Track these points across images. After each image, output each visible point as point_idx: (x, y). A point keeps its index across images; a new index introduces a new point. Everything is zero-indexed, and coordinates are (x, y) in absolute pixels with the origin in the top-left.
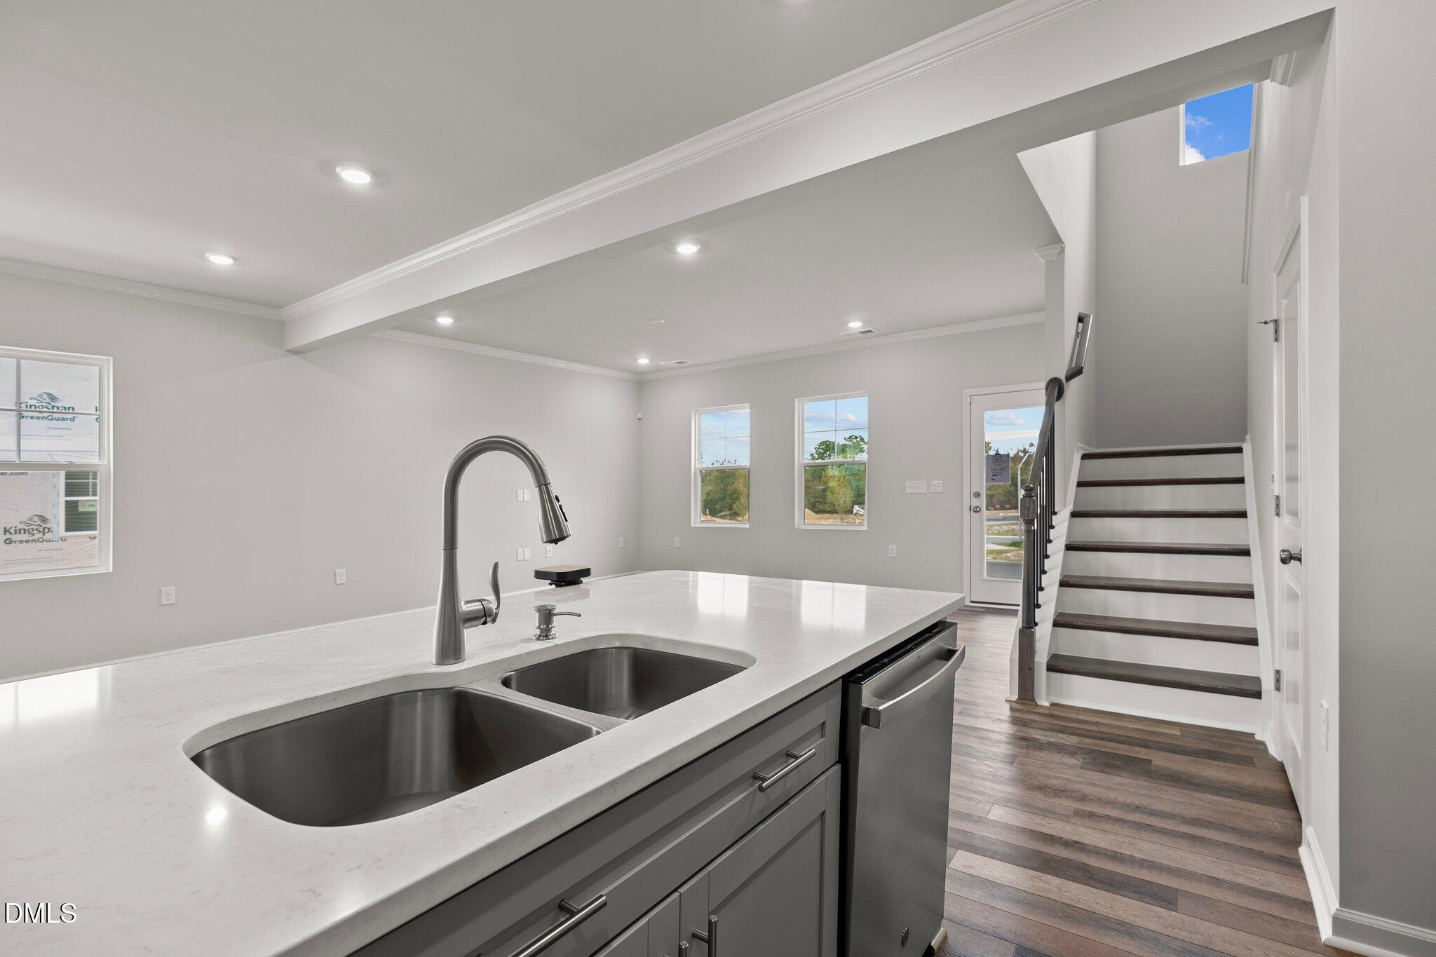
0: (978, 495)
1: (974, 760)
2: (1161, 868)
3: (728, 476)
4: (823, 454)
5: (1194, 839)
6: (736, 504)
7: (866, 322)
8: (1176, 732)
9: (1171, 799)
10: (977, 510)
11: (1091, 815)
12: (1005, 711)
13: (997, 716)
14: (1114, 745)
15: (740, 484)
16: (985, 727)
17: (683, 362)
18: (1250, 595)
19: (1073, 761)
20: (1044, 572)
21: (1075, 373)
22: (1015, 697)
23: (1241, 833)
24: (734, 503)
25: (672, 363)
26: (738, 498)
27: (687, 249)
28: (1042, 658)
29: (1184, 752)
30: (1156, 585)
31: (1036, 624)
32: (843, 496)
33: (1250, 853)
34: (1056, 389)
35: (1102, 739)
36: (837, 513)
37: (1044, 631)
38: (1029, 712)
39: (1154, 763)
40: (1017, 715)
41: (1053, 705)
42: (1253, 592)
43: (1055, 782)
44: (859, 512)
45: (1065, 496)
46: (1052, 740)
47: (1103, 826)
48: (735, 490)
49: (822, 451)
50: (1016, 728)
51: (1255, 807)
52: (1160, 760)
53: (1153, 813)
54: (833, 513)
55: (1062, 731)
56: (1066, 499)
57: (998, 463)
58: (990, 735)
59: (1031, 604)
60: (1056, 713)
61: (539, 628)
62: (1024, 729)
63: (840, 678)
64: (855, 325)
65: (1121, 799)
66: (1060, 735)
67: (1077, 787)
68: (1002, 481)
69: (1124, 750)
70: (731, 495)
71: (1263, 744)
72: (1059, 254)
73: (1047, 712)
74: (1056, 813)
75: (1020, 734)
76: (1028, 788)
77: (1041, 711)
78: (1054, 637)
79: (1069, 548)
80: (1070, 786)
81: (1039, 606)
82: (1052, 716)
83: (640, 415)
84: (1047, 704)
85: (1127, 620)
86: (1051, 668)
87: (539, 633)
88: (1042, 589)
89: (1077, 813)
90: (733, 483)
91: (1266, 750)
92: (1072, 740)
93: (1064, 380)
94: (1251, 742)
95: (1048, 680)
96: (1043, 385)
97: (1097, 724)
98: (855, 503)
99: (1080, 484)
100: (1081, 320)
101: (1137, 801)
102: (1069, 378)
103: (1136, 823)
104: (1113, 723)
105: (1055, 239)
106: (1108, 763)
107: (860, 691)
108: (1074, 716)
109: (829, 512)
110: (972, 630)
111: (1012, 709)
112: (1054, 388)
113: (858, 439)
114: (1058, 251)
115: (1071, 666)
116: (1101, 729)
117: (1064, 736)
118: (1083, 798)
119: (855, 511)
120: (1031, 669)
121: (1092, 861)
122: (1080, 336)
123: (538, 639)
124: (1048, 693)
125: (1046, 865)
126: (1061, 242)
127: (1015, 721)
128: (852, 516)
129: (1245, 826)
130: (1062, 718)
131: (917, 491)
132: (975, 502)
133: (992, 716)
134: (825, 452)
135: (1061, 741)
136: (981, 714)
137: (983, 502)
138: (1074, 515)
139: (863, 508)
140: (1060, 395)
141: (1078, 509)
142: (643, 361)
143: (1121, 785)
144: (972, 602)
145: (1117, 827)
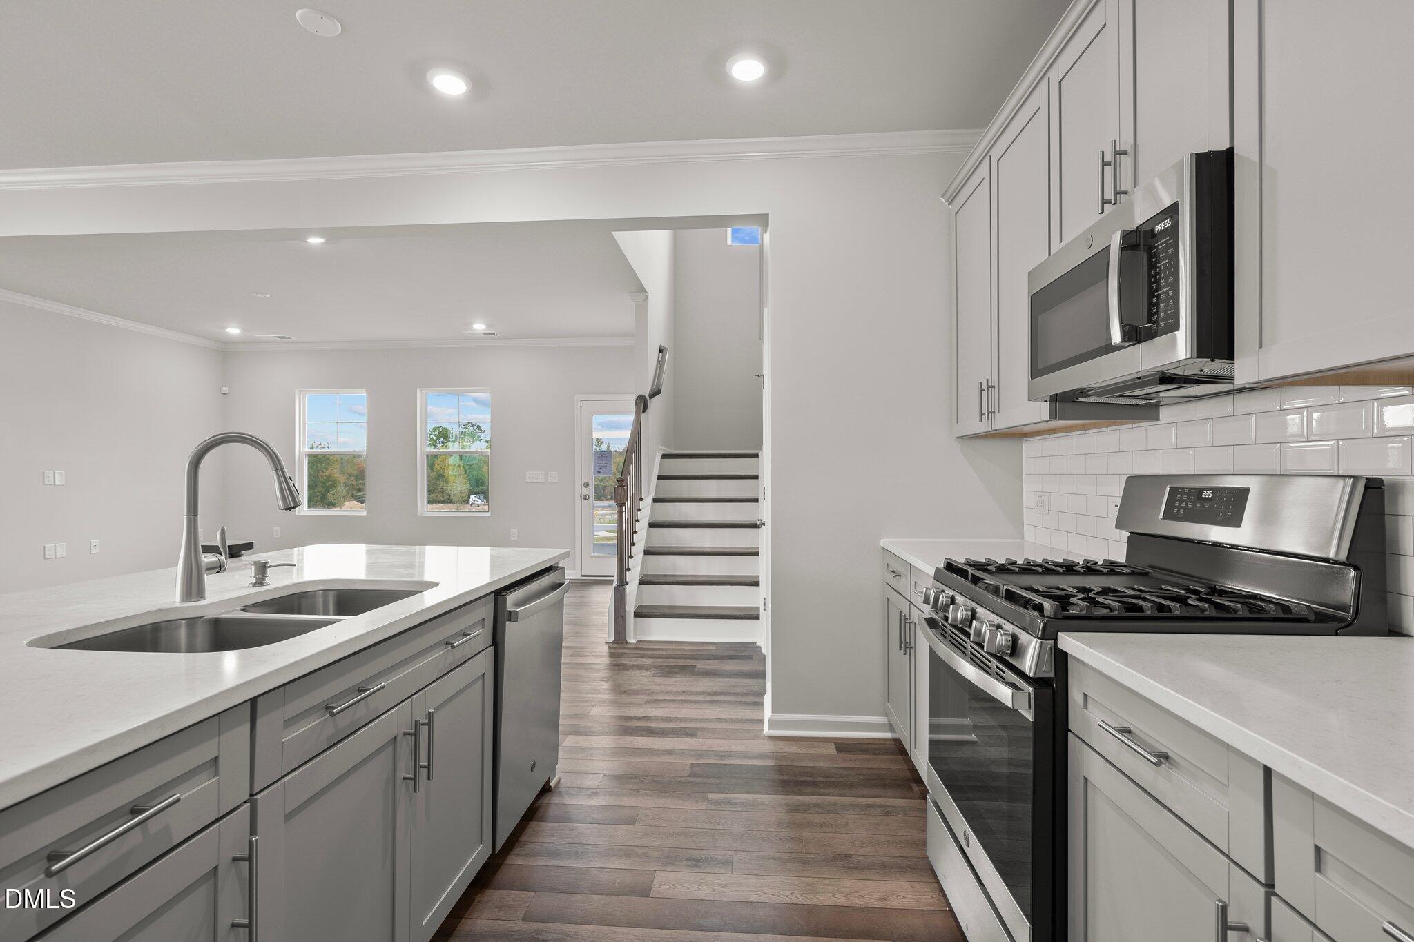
0: (587, 485)
1: (581, 683)
2: (691, 720)
3: (319, 461)
4: (435, 441)
5: (712, 702)
6: (332, 492)
7: (489, 326)
8: (713, 648)
9: (706, 684)
10: (586, 498)
11: (656, 701)
12: (605, 649)
13: (598, 654)
14: (675, 660)
15: (335, 471)
16: (590, 662)
17: (286, 338)
18: (757, 554)
19: (649, 673)
20: (634, 544)
21: (656, 392)
22: (612, 639)
23: (736, 694)
24: (328, 492)
25: (271, 336)
26: (333, 486)
27: (315, 241)
28: (630, 608)
29: (716, 658)
30: (705, 550)
31: (627, 583)
32: (458, 485)
33: (740, 703)
34: (642, 404)
35: (668, 658)
36: (451, 502)
37: (632, 588)
38: (621, 648)
39: (697, 667)
40: (613, 651)
41: (638, 642)
42: (758, 552)
43: (635, 687)
44: (476, 502)
45: (649, 486)
46: (636, 663)
47: (662, 705)
48: (329, 477)
49: (435, 438)
50: (612, 659)
51: (748, 681)
52: (701, 665)
53: (693, 694)
54: (447, 503)
55: (643, 657)
56: (650, 488)
57: (603, 457)
58: (593, 666)
59: (623, 569)
60: (640, 646)
61: (255, 577)
62: (617, 659)
63: (492, 592)
64: (479, 327)
65: (675, 690)
66: (641, 659)
67: (648, 688)
68: (605, 473)
69: (681, 662)
70: (323, 483)
71: (760, 647)
72: (645, 300)
73: (634, 646)
74: (634, 704)
75: (615, 662)
76: (617, 694)
77: (629, 646)
78: (639, 592)
79: (652, 525)
80: (645, 688)
81: (629, 570)
82: (637, 649)
83: (225, 390)
84: (634, 642)
85: (688, 576)
86: (637, 615)
87: (254, 581)
88: (631, 557)
89: (647, 702)
90: (327, 469)
91: (760, 651)
92: (649, 661)
93: (648, 398)
94: (753, 648)
95: (635, 624)
96: (634, 398)
97: (666, 650)
98: (471, 492)
99: (660, 478)
100: (661, 351)
101: (683, 689)
102: (652, 396)
103: (681, 700)
104: (677, 647)
105: (641, 289)
106: (669, 671)
107: (506, 599)
108: (652, 647)
109: (443, 502)
110: (582, 597)
111: (610, 648)
112: (641, 403)
113: (475, 427)
114: (644, 298)
115: (650, 611)
116: (668, 652)
117: (644, 660)
118: (652, 693)
119: (471, 501)
120: (623, 617)
121: (653, 725)
122: (660, 363)
123: (255, 585)
124: (635, 634)
125: (626, 732)
126: (645, 291)
127: (611, 655)
128: (469, 506)
129: (742, 691)
130: (644, 649)
131: (535, 481)
132: (585, 491)
133: (595, 654)
134: (438, 438)
135: (643, 663)
136: (588, 654)
137: (591, 491)
138: (656, 500)
139: (479, 498)
140: (645, 409)
141: (658, 496)
142: (234, 331)
143: (676, 682)
144: (583, 576)
145: (670, 704)
